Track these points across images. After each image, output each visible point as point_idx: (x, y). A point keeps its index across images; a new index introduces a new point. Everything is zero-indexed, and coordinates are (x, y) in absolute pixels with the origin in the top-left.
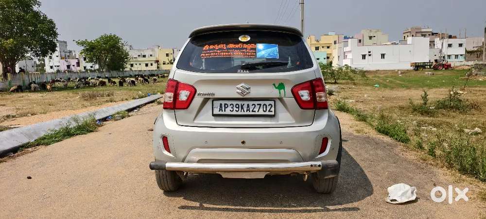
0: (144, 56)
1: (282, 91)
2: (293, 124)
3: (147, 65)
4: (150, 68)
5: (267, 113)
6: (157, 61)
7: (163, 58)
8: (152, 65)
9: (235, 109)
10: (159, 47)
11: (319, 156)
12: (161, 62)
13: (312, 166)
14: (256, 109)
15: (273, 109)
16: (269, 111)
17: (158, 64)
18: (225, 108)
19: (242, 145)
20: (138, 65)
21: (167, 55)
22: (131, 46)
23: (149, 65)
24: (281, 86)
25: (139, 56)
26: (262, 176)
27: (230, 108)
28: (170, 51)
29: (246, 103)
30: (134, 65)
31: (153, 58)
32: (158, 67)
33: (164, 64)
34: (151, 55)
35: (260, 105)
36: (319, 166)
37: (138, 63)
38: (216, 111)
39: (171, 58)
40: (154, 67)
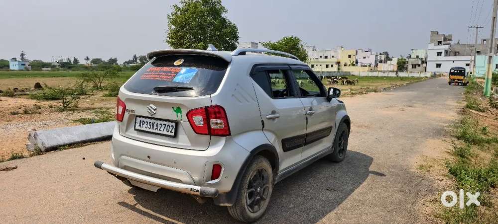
0: (326, 57)
1: (179, 114)
2: (189, 146)
3: (327, 66)
4: (330, 69)
5: (169, 133)
6: (338, 63)
7: (344, 59)
8: (332, 66)
9: (149, 126)
10: (342, 47)
11: (211, 182)
12: (342, 64)
13: (191, 189)
14: (162, 129)
15: (173, 131)
16: (171, 132)
17: (339, 66)
18: (143, 124)
19: (148, 159)
20: (319, 66)
21: (350, 56)
22: (314, 47)
23: (330, 66)
24: (178, 110)
25: (321, 57)
26: (155, 190)
27: (145, 125)
28: (353, 53)
29: (156, 122)
30: (315, 66)
31: (335, 60)
32: (339, 69)
33: (345, 65)
34: (333, 57)
35: (165, 125)
36: (198, 191)
37: (319, 64)
38: (137, 127)
39: (353, 59)
40: (335, 69)
